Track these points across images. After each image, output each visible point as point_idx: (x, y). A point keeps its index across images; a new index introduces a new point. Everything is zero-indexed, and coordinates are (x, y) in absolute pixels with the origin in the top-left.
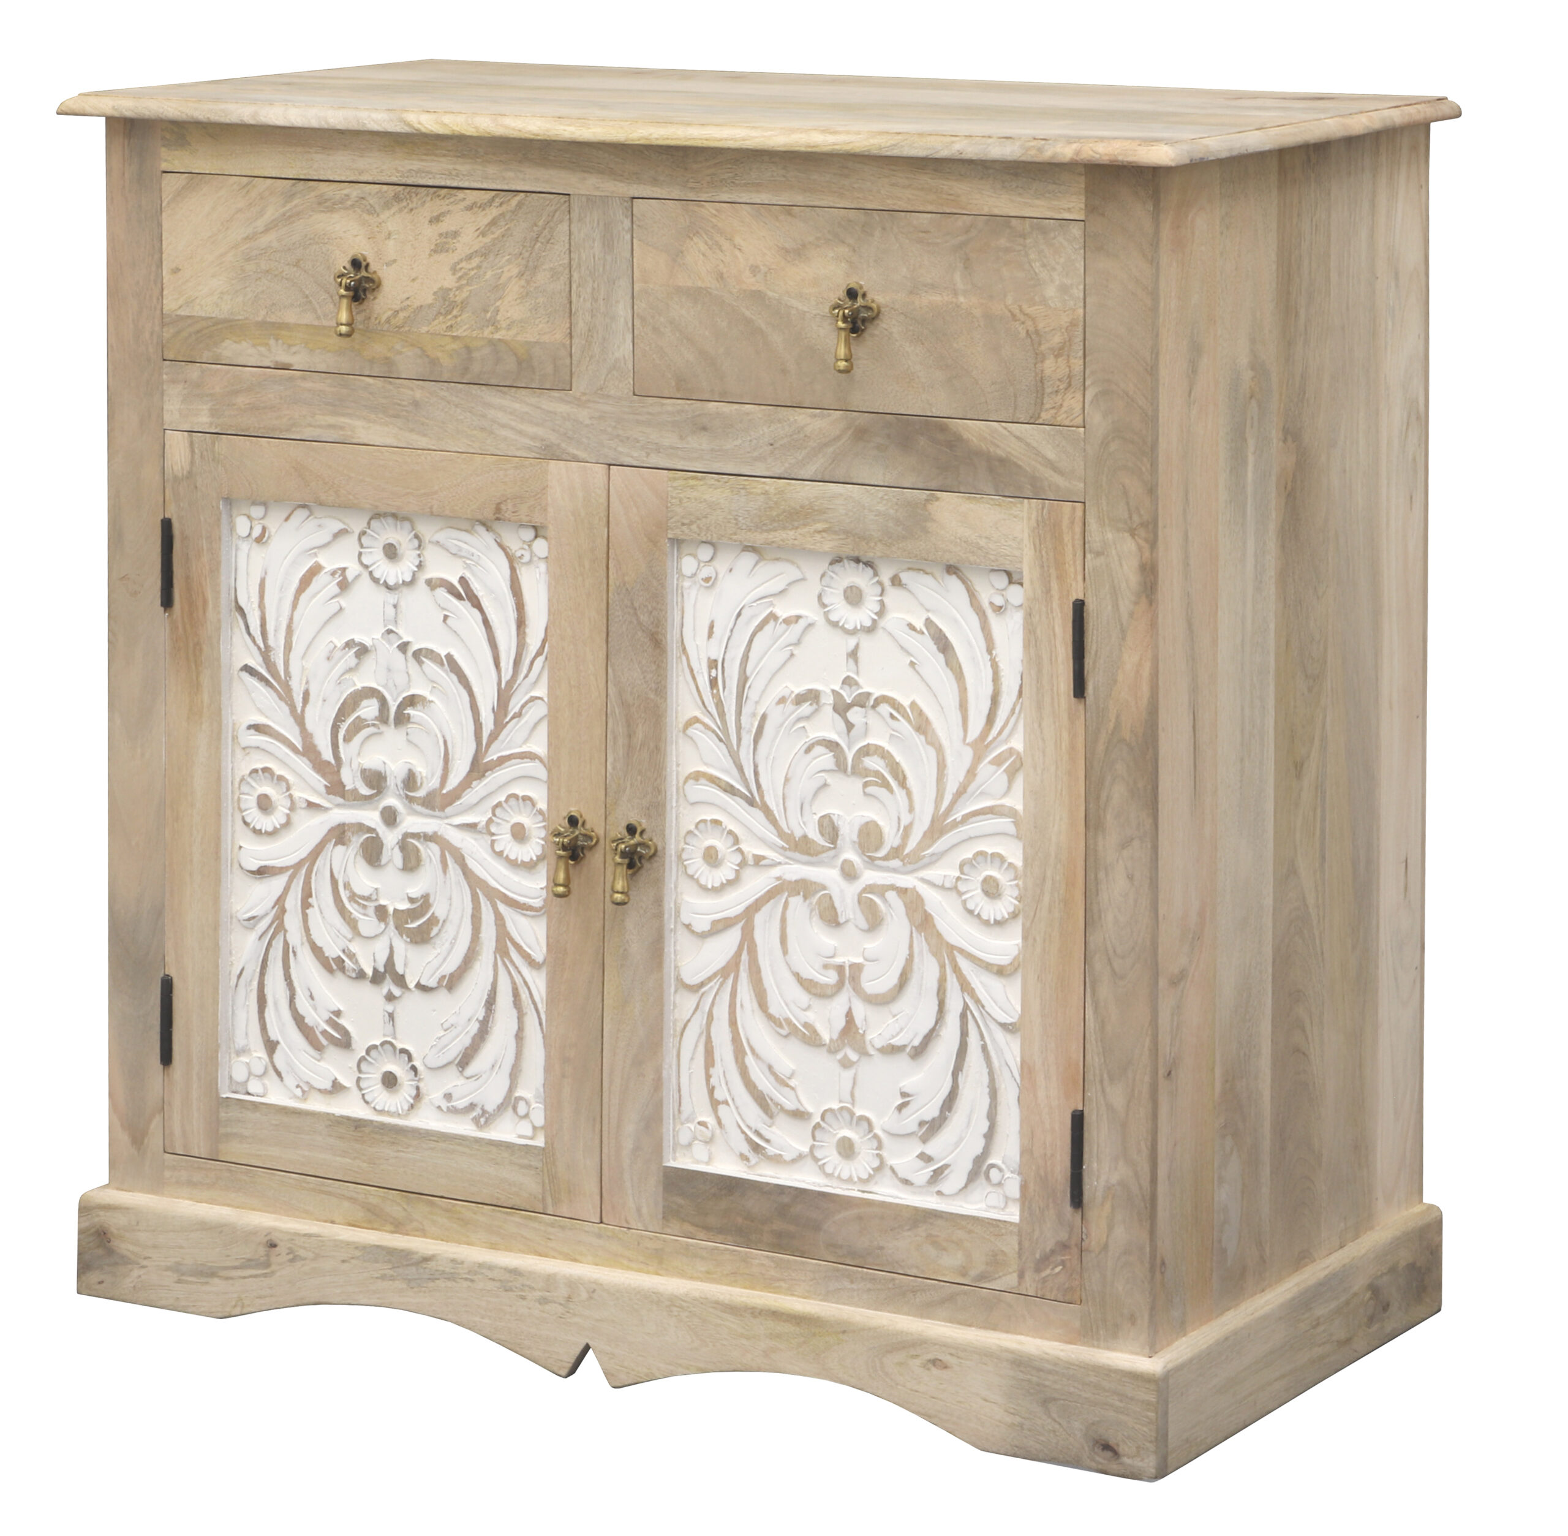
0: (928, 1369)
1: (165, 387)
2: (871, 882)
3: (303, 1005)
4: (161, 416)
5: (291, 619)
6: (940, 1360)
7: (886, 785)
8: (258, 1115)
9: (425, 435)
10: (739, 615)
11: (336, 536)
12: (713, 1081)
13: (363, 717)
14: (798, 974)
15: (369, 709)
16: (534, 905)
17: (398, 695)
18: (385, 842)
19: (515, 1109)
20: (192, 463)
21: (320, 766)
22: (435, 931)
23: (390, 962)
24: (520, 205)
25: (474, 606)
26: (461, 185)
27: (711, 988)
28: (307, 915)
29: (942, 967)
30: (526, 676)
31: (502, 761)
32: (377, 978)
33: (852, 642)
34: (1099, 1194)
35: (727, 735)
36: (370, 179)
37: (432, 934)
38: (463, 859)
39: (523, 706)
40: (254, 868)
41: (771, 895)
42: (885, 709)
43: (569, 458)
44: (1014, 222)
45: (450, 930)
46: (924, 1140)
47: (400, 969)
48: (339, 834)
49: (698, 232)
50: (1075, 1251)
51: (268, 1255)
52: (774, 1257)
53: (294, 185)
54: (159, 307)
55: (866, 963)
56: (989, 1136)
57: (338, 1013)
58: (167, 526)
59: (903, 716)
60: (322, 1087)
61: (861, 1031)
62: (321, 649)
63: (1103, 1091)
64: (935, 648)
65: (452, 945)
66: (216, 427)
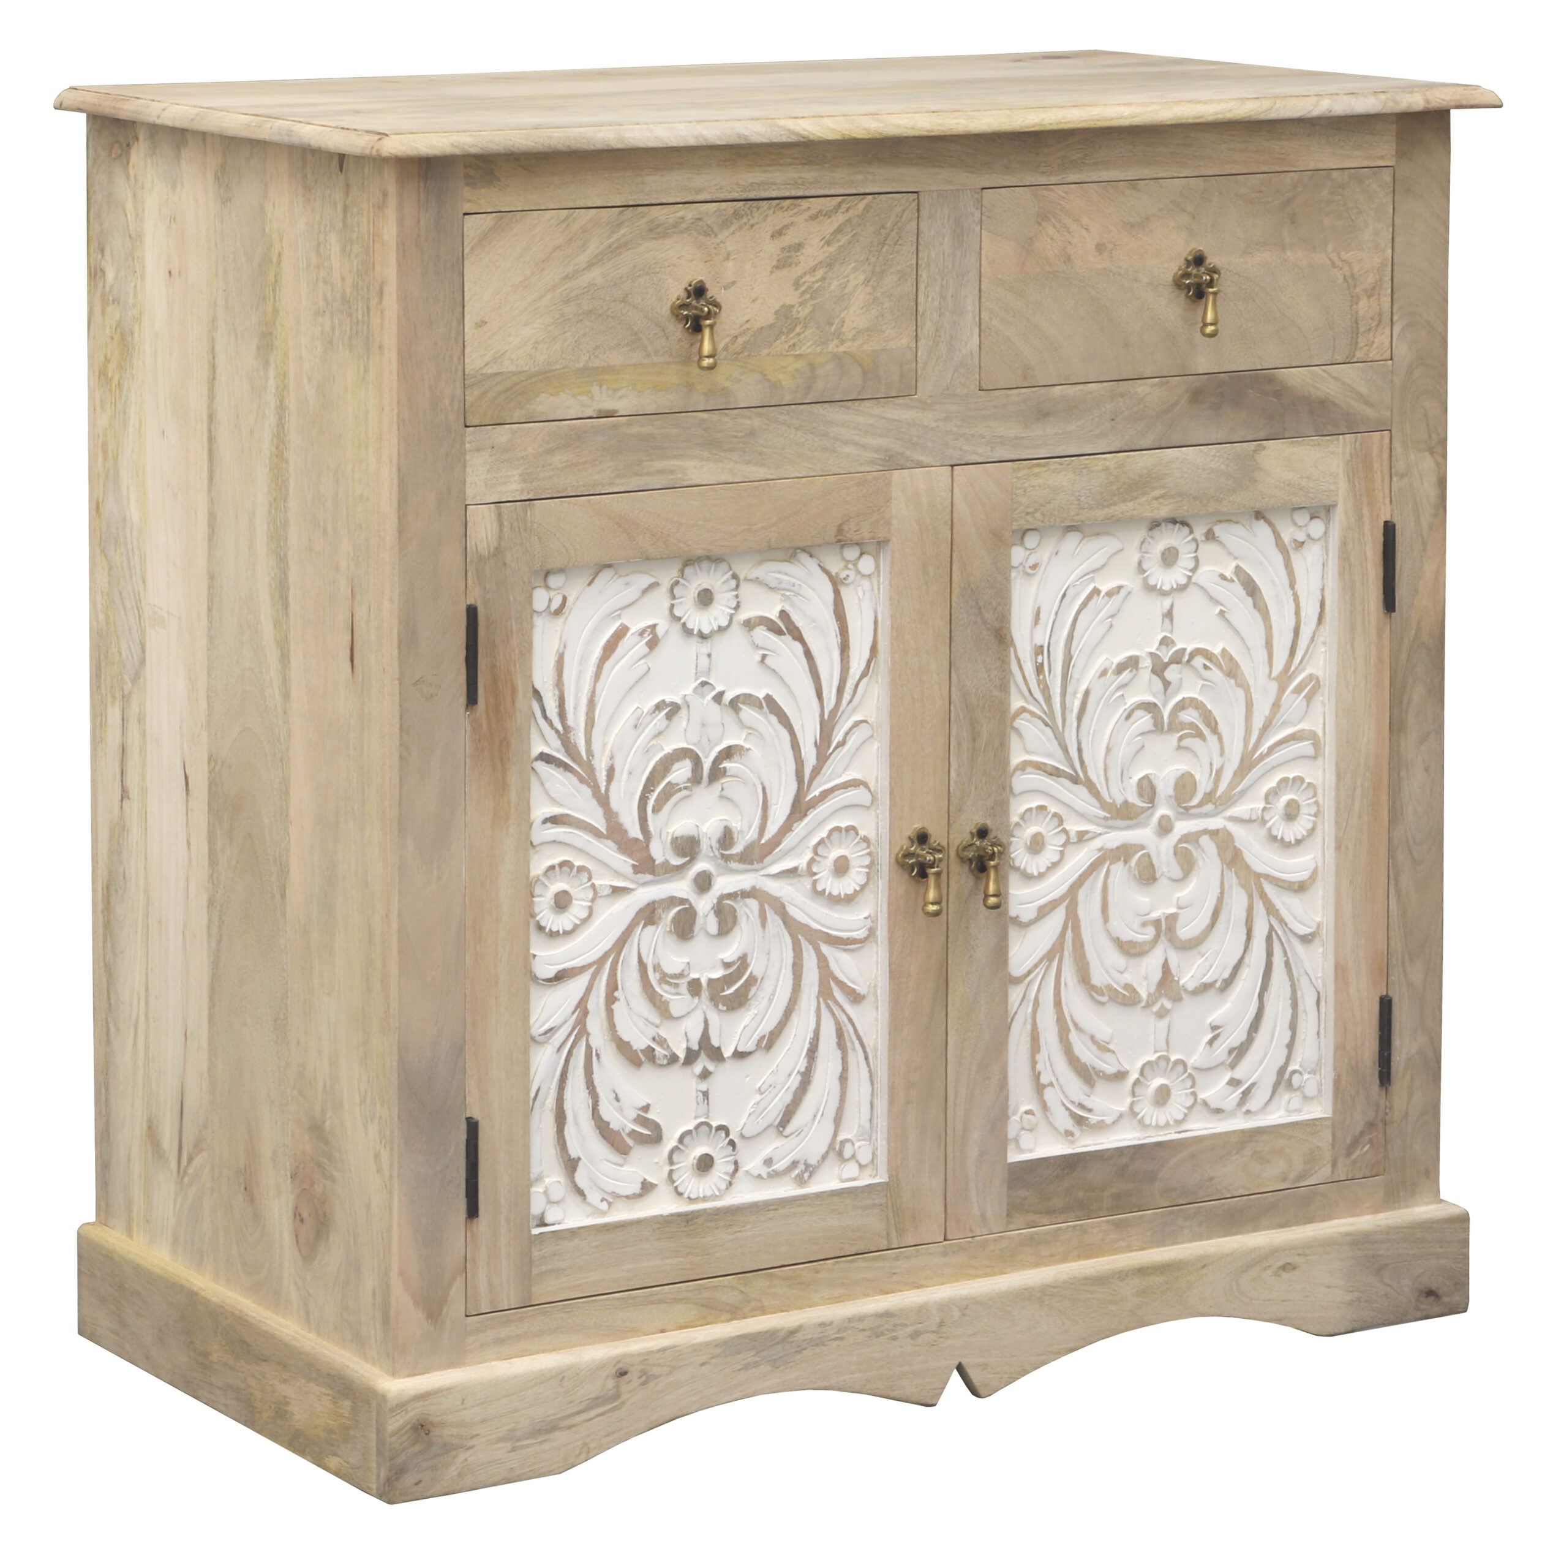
0: (1279, 1276)
1: (468, 457)
2: (1185, 832)
3: (607, 1111)
4: (462, 491)
5: (593, 692)
6: (1289, 1264)
7: (1200, 735)
8: (576, 1241)
9: (762, 465)
10: (1064, 595)
11: (645, 591)
12: (1039, 1067)
13: (674, 782)
14: (1118, 938)
15: (681, 772)
16: (858, 937)
17: (711, 750)
18: (697, 910)
19: (840, 1154)
20: (500, 538)
21: (626, 845)
22: (753, 990)
23: (705, 1037)
24: (867, 209)
25: (795, 639)
26: (807, 194)
27: (1038, 974)
28: (612, 1010)
29: (1250, 896)
30: (851, 701)
31: (825, 795)
32: (691, 1057)
33: (1167, 603)
35: (1053, 718)
36: (708, 197)
37: (750, 996)
38: (784, 908)
39: (847, 733)
40: (551, 975)
41: (1094, 867)
42: (1199, 661)
43: (913, 466)
44: (1335, 174)
45: (767, 986)
46: (1233, 1066)
47: (715, 1042)
48: (649, 915)
49: (1046, 217)
50: (1380, 1125)
51: (617, 1387)
52: (1113, 1220)
53: (621, 213)
54: (461, 368)
55: (1179, 911)
56: (1290, 1046)
57: (646, 1108)
58: (472, 613)
59: (1215, 665)
60: (629, 1192)
61: (1176, 979)
62: (627, 715)
63: (1405, 973)
64: (1243, 593)
65: (770, 1000)
66: (529, 493)
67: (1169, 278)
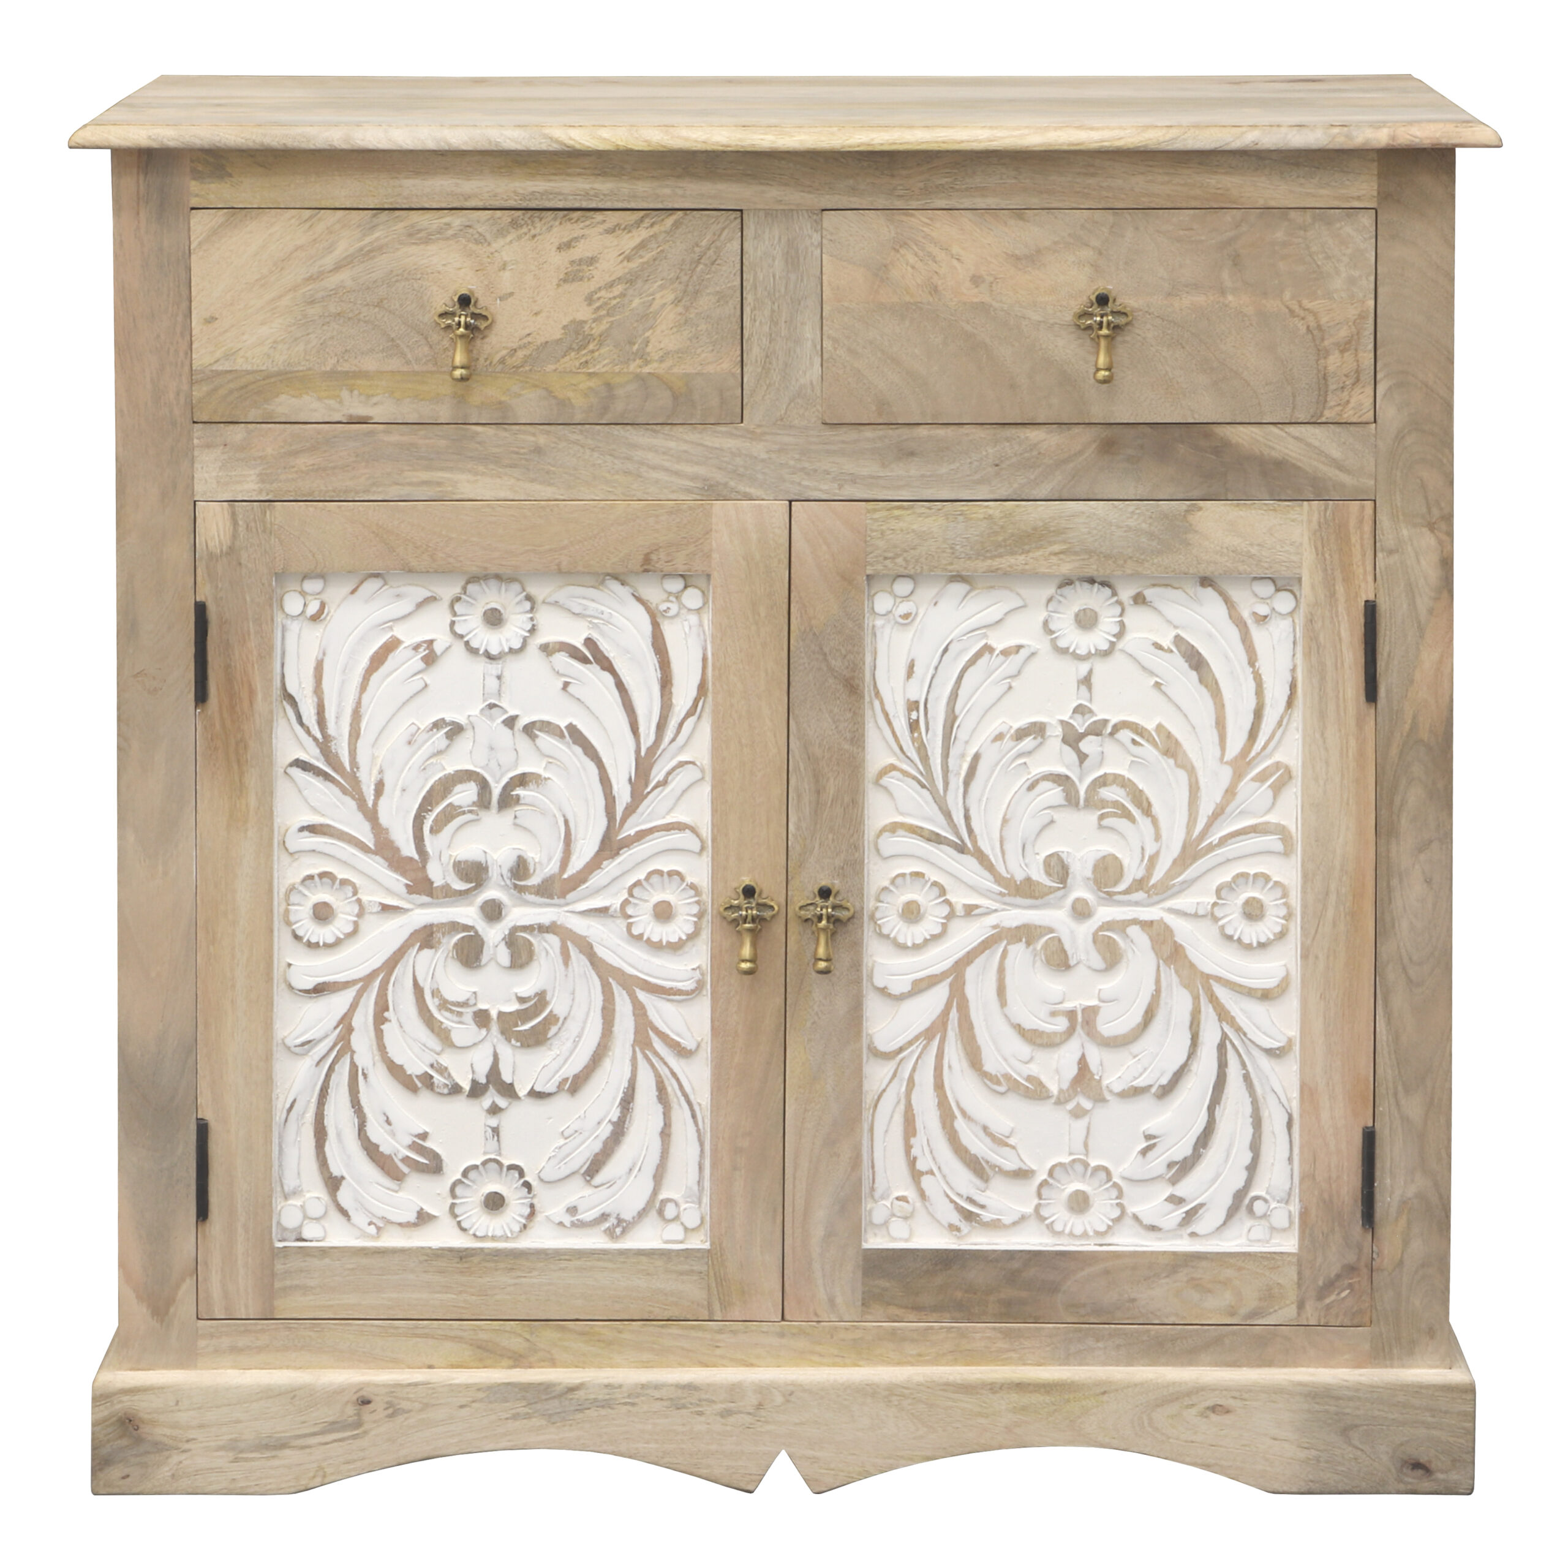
0: (1206, 1417)
1: (196, 453)
2: (1108, 919)
3: (376, 1132)
4: (190, 486)
5: (359, 704)
6: (1221, 1406)
7: (1128, 815)
8: (327, 1261)
9: (550, 485)
10: (946, 650)
11: (420, 605)
12: (914, 1152)
13: (456, 804)
14: (1019, 1025)
15: (465, 795)
16: (684, 988)
17: (502, 775)
18: (485, 939)
19: (661, 1212)
20: (234, 536)
21: (396, 862)
22: (554, 1030)
23: (494, 1073)
24: (677, 224)
25: (603, 669)
26: (601, 206)
27: (912, 1052)
28: (382, 1031)
29: (1196, 999)
30: (673, 740)
31: (641, 835)
32: (477, 1090)
33: (1084, 668)
34: (1393, 1210)
35: (932, 780)
36: (480, 204)
37: (549, 1035)
38: (592, 947)
39: (669, 773)
40: (310, 986)
41: (986, 945)
42: (1125, 735)
43: (739, 497)
44: (1292, 214)
45: (572, 1028)
46: (1174, 1181)
47: (507, 1077)
48: (426, 937)
49: (905, 244)
50: (1365, 1271)
51: (358, 1414)
52: (1001, 1328)
53: (374, 216)
54: (187, 363)
55: (1102, 1004)
56: (1252, 1168)
57: (424, 1136)
58: (201, 610)
59: (1148, 741)
60: (403, 1219)
61: (1097, 1077)
62: (400, 731)
63: (1398, 1104)
64: (1186, 665)
65: (576, 1043)
66: (268, 494)
67: (1068, 317)
